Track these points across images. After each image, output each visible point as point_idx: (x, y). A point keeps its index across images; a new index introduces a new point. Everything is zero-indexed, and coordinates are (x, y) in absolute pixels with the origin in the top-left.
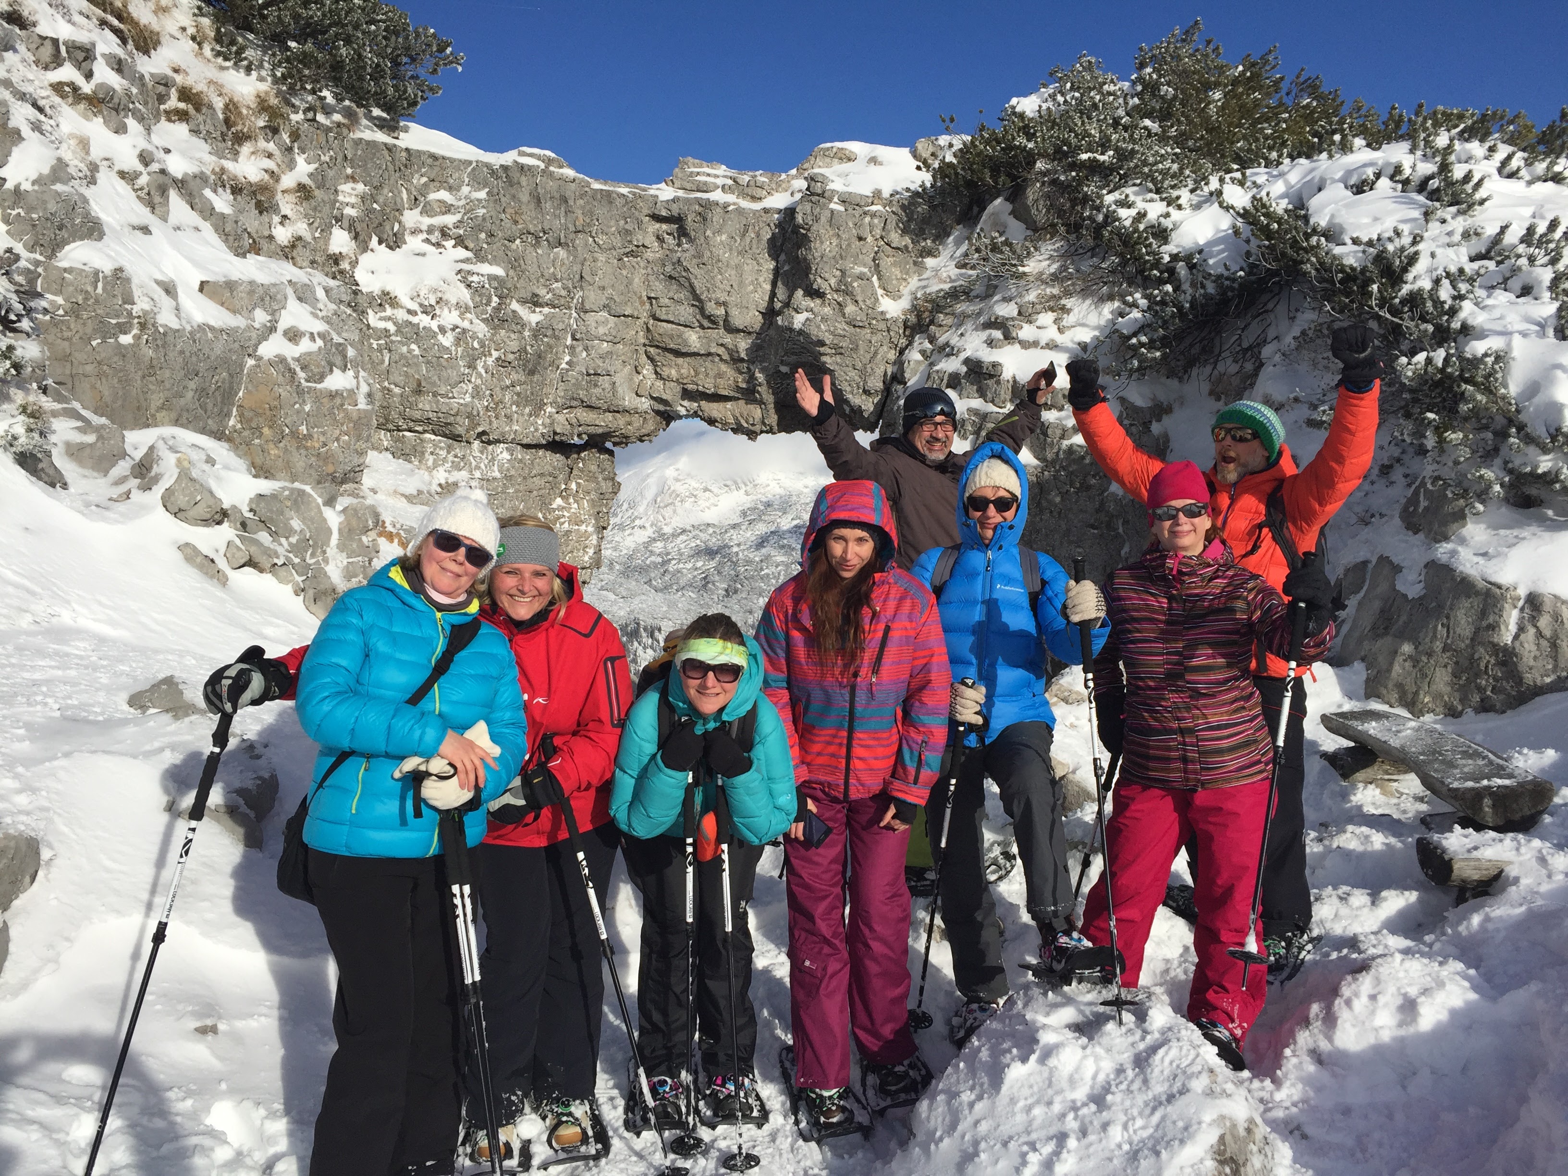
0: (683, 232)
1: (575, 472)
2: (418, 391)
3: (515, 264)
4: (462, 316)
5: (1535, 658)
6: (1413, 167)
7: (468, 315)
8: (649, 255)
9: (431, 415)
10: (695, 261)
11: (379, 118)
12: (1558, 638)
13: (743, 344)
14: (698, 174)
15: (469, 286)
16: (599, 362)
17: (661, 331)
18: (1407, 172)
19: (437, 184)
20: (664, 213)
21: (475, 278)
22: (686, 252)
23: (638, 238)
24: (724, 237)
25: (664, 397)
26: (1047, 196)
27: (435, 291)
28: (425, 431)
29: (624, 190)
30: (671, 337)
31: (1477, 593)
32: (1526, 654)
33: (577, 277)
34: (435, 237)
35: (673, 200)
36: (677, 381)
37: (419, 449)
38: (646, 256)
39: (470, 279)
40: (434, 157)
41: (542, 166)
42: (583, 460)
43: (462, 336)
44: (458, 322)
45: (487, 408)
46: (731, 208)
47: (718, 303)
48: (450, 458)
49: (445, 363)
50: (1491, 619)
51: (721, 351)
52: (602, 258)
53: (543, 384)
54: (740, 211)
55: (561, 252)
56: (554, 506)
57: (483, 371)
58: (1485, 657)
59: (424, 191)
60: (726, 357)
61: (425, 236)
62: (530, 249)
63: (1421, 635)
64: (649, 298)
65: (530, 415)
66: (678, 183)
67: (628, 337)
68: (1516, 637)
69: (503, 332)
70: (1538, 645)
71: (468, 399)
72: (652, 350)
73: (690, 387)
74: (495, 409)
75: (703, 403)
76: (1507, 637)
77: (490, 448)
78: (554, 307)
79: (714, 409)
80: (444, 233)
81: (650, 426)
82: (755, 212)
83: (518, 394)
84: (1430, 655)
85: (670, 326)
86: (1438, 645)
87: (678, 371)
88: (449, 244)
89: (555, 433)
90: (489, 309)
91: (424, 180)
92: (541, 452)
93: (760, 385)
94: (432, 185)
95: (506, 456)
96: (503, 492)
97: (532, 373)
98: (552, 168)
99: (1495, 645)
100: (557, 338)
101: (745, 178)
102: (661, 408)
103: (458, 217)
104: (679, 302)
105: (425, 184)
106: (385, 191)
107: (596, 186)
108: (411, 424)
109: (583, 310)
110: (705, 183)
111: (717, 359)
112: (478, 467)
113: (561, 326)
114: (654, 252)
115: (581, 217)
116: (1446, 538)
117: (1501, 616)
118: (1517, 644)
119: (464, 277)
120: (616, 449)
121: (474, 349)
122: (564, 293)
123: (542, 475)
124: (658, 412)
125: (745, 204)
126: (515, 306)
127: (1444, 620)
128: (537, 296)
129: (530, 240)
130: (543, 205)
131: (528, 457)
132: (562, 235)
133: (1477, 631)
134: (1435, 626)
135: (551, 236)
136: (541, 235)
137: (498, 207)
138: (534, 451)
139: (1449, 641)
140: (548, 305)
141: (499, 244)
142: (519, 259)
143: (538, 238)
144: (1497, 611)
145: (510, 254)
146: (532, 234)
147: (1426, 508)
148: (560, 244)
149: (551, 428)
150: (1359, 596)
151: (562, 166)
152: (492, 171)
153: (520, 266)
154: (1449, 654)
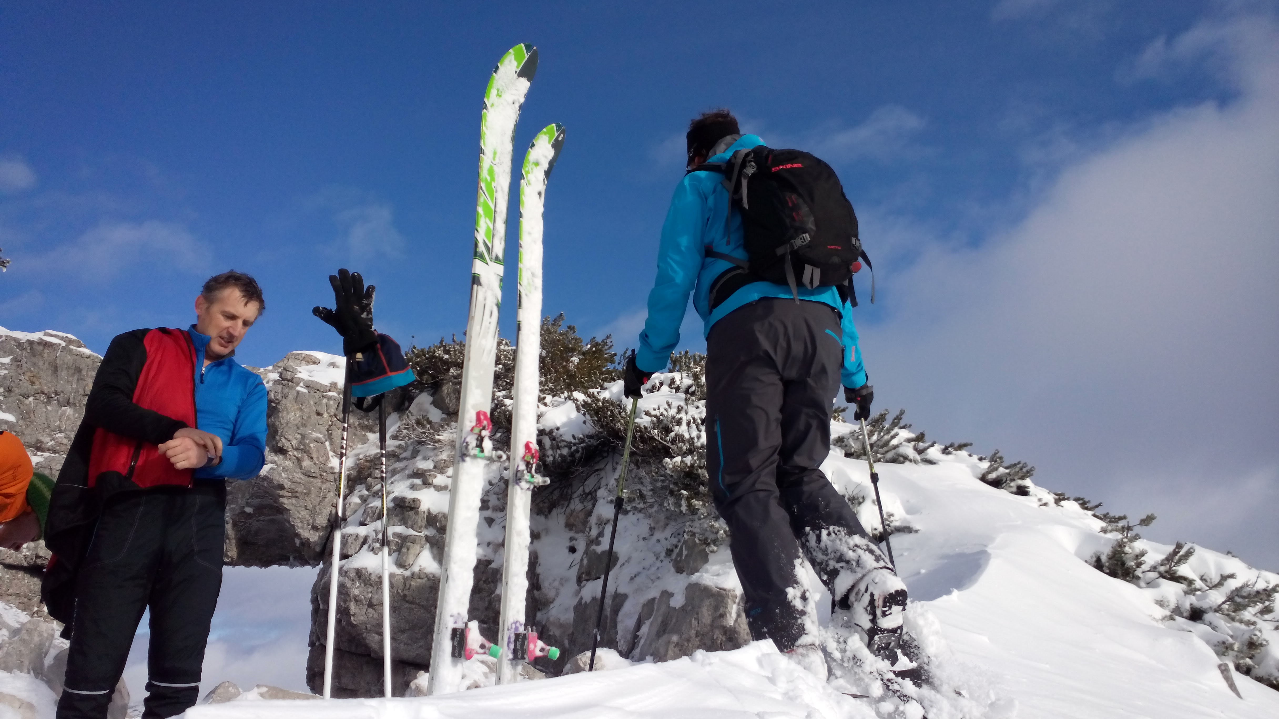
3: (25, 415)
6: (681, 380)
18: (678, 382)
26: (456, 391)
31: (713, 596)
32: (742, 631)
41: (63, 344)
50: (721, 611)
55: (68, 410)
58: (719, 637)
62: (41, 405)
63: (683, 628)
68: (736, 621)
76: (730, 621)
78: (54, 452)
84: (688, 640)
86: (693, 633)
89: (38, 557)
92: (20, 574)
98: (72, 347)
99: (724, 627)
116: (698, 571)
117: (726, 608)
118: (737, 626)
127: (696, 616)
128: (41, 442)
129: (42, 399)
130: (59, 373)
131: (8, 576)
132: (72, 397)
133: (714, 620)
134: (691, 621)
135: (61, 397)
136: (53, 395)
137: (19, 371)
138: (14, 571)
139: (699, 629)
140: (49, 450)
141: (14, 398)
142: (30, 412)
143: (49, 398)
144: (724, 605)
145: (22, 407)
146: (46, 394)
147: (686, 556)
148: (68, 403)
149: (35, 552)
150: (651, 620)
151: (80, 346)
152: (19, 344)
153: (30, 417)
154: (699, 638)
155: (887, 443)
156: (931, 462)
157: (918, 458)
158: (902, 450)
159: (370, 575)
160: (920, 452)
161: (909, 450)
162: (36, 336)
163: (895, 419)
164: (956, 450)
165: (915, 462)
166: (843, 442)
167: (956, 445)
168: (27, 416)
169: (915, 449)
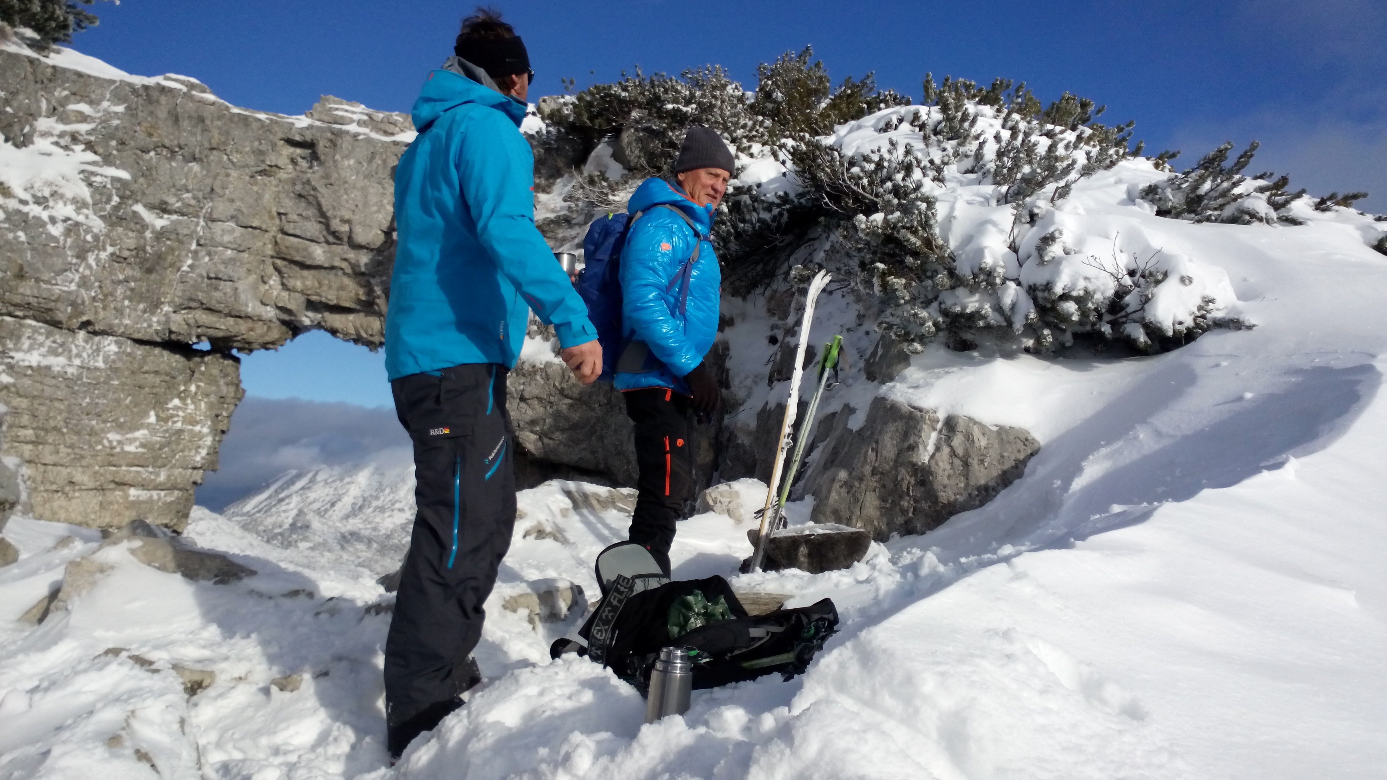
0: (314, 157)
1: (196, 375)
2: (21, 275)
3: (147, 173)
4: (78, 210)
5: (949, 476)
6: (929, 114)
7: (85, 211)
8: (282, 175)
9: (31, 300)
10: (323, 181)
11: (31, 39)
12: (969, 456)
13: (364, 259)
14: (337, 109)
15: (90, 185)
16: (222, 267)
17: (288, 244)
18: (924, 117)
19: (78, 98)
20: (298, 138)
21: (98, 179)
22: (315, 174)
23: (271, 159)
24: (352, 162)
25: (289, 306)
26: (639, 140)
27: (50, 184)
28: (25, 317)
29: (262, 116)
30: (297, 250)
31: (902, 417)
32: (940, 472)
33: (208, 189)
34: (66, 141)
35: (307, 128)
36: (302, 292)
37: (16, 333)
38: (279, 176)
39: (93, 179)
40: (79, 75)
41: (185, 89)
42: (206, 364)
43: (73, 228)
44: (73, 215)
45: (94, 299)
46: (361, 137)
47: (344, 221)
48: (48, 343)
49: (50, 251)
50: (912, 440)
51: (344, 265)
52: (234, 174)
53: (161, 283)
54: (369, 140)
55: (195, 167)
56: (170, 405)
57: (93, 264)
58: (906, 478)
59: (63, 102)
60: (349, 270)
61: (55, 139)
62: (164, 161)
63: (856, 461)
64: (279, 214)
65: (145, 311)
66: (316, 115)
67: (255, 247)
68: (932, 457)
69: (120, 230)
70: (952, 464)
71: (73, 287)
72: (279, 262)
73: (314, 298)
74: (103, 301)
75: (327, 315)
76: (924, 456)
77: (97, 339)
78: (182, 214)
79: (336, 320)
80: (75, 138)
81: (275, 334)
82: (383, 143)
83: (132, 290)
84: (861, 480)
85: (296, 240)
86: (868, 469)
87: (303, 283)
88: (79, 148)
89: (171, 332)
90: (108, 207)
91: (66, 93)
92: (157, 351)
93: (378, 297)
94: (72, 97)
95: (114, 348)
96: (105, 383)
97: (150, 271)
98: (194, 92)
99: (914, 465)
100: (181, 242)
101: (380, 116)
102: (286, 317)
103: (92, 126)
104: (307, 218)
105: (66, 97)
106: (21, 97)
107: (235, 110)
108: (11, 309)
109: (211, 219)
110: (342, 117)
111: (340, 273)
112: (78, 355)
113: (186, 231)
114: (288, 172)
115: (216, 136)
116: (891, 379)
117: (920, 437)
118: (933, 463)
119: (87, 178)
120: (241, 355)
121: (85, 241)
122: (193, 202)
123: (156, 372)
124: (284, 322)
125: (374, 135)
126: (139, 208)
127: (874, 445)
128: (166, 203)
129: (164, 153)
130: (181, 123)
131: (139, 352)
132: (197, 151)
133: (900, 453)
134: (866, 452)
135: (186, 151)
136: (177, 149)
137: (133, 120)
138: (147, 347)
139: (877, 465)
140: (176, 212)
141: (130, 152)
142: (151, 168)
143: (173, 152)
144: (916, 432)
145: (141, 163)
146: (167, 148)
147: (881, 356)
148: (194, 159)
149: (166, 327)
150: (825, 443)
151: (204, 92)
152: (134, 90)
153: (151, 175)
154: (877, 477)
155: (1224, 194)
156: (1294, 222)
157: (1274, 215)
158: (1249, 204)
159: (523, 363)
160: (1277, 207)
161: (1261, 205)
162: (151, 81)
163: (1241, 157)
164: (1338, 204)
165: (1268, 222)
166: (1157, 193)
167: (1340, 197)
168: (148, 173)
169: (1270, 202)
